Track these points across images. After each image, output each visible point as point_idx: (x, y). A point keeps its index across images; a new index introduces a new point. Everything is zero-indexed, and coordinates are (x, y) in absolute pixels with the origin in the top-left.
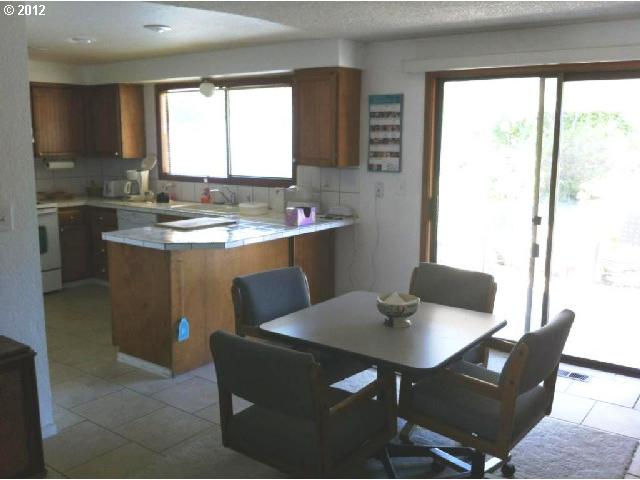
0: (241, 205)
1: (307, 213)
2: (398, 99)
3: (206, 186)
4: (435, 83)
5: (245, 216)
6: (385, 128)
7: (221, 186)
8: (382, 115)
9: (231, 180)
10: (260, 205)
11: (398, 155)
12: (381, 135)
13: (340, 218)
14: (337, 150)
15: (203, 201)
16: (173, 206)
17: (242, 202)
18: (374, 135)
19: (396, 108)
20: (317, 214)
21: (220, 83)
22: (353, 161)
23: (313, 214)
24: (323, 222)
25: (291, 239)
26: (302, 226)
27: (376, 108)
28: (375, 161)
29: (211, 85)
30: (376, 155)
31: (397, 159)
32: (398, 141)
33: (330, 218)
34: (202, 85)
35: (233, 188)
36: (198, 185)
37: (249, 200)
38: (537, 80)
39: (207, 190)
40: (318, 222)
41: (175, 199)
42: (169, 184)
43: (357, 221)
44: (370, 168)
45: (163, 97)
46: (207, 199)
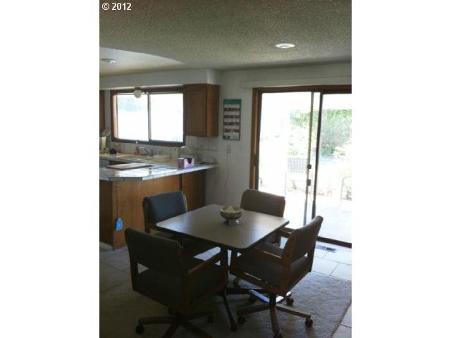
0: (155, 156)
1: (190, 161)
2: (239, 102)
3: (137, 145)
4: (258, 94)
5: (157, 162)
6: (232, 117)
7: (145, 145)
8: (230, 110)
9: (151, 143)
10: (165, 156)
11: (238, 131)
12: (230, 120)
13: (207, 164)
14: (206, 128)
15: (135, 154)
16: (118, 156)
17: (156, 154)
18: (226, 120)
19: (238, 106)
20: (195, 162)
21: (145, 91)
22: (215, 133)
23: (193, 162)
24: (198, 166)
25: (181, 175)
26: (187, 168)
27: (227, 106)
28: (227, 134)
29: (140, 91)
30: (227, 131)
31: (238, 133)
32: (238, 124)
33: (203, 164)
34: (136, 91)
35: (152, 147)
36: (133, 145)
37: (160, 153)
38: (309, 93)
39: (137, 148)
40: (196, 166)
41: (120, 152)
42: (117, 144)
43: (217, 166)
44: (224, 137)
45: (115, 97)
46: (138, 153)
